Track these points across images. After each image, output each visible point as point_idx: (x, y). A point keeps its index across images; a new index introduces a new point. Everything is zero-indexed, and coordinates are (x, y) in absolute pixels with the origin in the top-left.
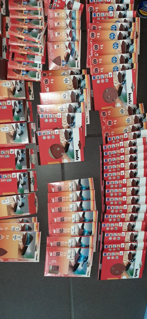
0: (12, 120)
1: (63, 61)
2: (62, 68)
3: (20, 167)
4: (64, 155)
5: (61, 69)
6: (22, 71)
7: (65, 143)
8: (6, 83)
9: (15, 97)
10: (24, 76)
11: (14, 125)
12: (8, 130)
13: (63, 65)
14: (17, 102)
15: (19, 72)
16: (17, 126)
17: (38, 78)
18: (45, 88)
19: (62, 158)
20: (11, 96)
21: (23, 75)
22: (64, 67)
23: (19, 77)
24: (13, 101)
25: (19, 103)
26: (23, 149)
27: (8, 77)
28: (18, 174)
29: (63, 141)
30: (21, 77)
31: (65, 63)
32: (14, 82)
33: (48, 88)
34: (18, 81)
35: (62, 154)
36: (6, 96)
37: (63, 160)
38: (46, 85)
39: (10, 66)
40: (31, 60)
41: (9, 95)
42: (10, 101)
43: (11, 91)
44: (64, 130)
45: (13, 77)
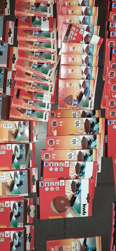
0: (11, 167)
1: (75, 100)
2: (73, 108)
3: (15, 225)
4: (69, 209)
5: (71, 109)
6: (27, 110)
7: (71, 196)
8: (8, 124)
9: (17, 140)
10: (29, 116)
11: (12, 173)
12: (4, 179)
13: (74, 105)
14: (18, 147)
15: (23, 111)
16: (16, 175)
17: (45, 119)
18: (53, 131)
19: (67, 212)
20: (12, 140)
21: (28, 114)
22: (75, 106)
23: (24, 117)
24: (14, 145)
25: (21, 148)
26: (21, 201)
27: (11, 116)
28: (12, 232)
29: (69, 193)
30: (26, 117)
31: (77, 103)
32: (17, 123)
33: (56, 131)
34: (22, 122)
35: (67, 207)
36: (6, 139)
37: (67, 215)
38: (54, 128)
39: (13, 105)
40: (39, 100)
41: (9, 138)
42: (10, 145)
43: (13, 134)
44: (71, 181)
45: (17, 117)
